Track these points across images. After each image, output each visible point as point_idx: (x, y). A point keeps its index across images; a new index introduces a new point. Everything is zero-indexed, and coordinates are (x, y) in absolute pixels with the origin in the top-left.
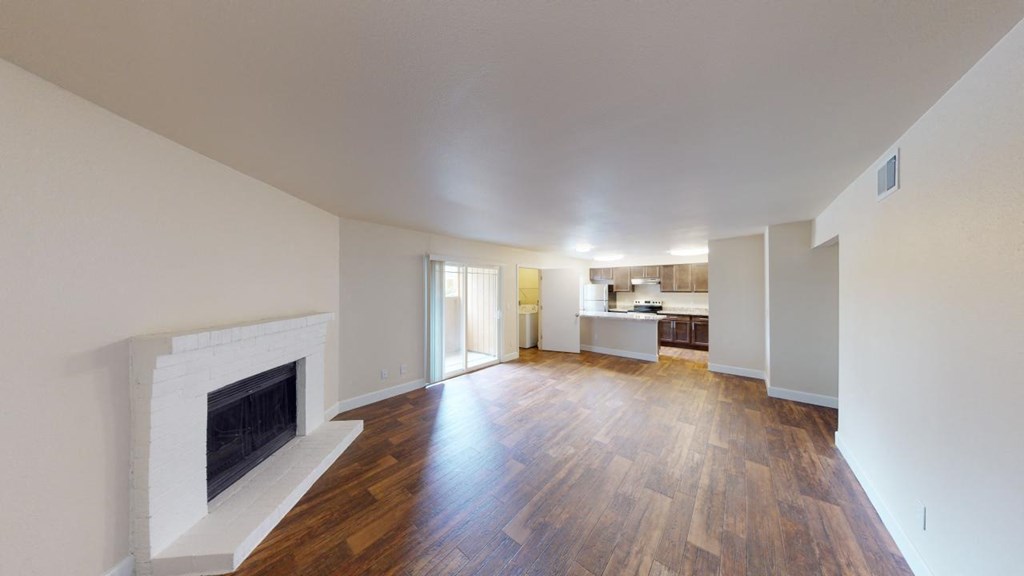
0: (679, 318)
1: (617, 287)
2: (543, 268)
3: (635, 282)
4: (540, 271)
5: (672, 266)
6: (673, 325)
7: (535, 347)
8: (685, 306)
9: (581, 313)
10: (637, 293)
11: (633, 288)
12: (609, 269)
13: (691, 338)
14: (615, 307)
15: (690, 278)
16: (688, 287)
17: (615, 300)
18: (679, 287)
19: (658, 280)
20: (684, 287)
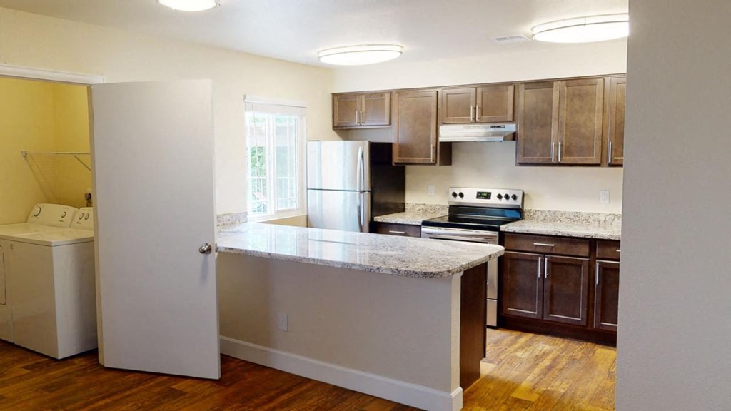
0: (561, 248)
1: (405, 149)
2: (98, 80)
3: (449, 133)
4: (89, 87)
5: (548, 84)
6: (542, 268)
7: (91, 354)
8: (585, 208)
9: (225, 241)
10: (457, 168)
11: (447, 152)
12: (380, 94)
13: (589, 306)
14: (401, 208)
15: (597, 121)
16: (590, 150)
17: (400, 187)
18: (567, 151)
19: (511, 128)
20: (582, 151)
